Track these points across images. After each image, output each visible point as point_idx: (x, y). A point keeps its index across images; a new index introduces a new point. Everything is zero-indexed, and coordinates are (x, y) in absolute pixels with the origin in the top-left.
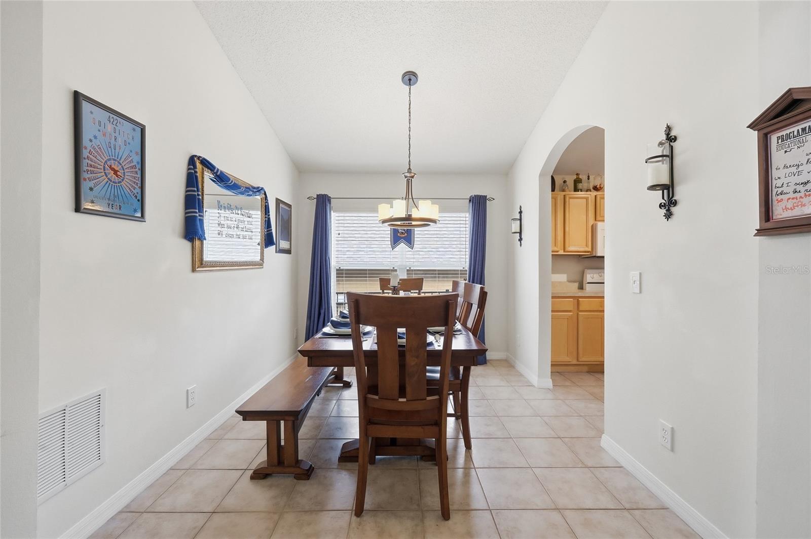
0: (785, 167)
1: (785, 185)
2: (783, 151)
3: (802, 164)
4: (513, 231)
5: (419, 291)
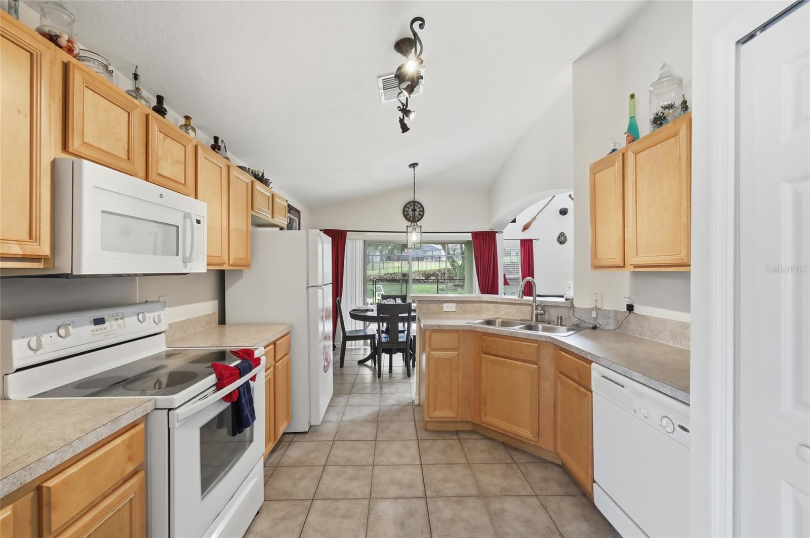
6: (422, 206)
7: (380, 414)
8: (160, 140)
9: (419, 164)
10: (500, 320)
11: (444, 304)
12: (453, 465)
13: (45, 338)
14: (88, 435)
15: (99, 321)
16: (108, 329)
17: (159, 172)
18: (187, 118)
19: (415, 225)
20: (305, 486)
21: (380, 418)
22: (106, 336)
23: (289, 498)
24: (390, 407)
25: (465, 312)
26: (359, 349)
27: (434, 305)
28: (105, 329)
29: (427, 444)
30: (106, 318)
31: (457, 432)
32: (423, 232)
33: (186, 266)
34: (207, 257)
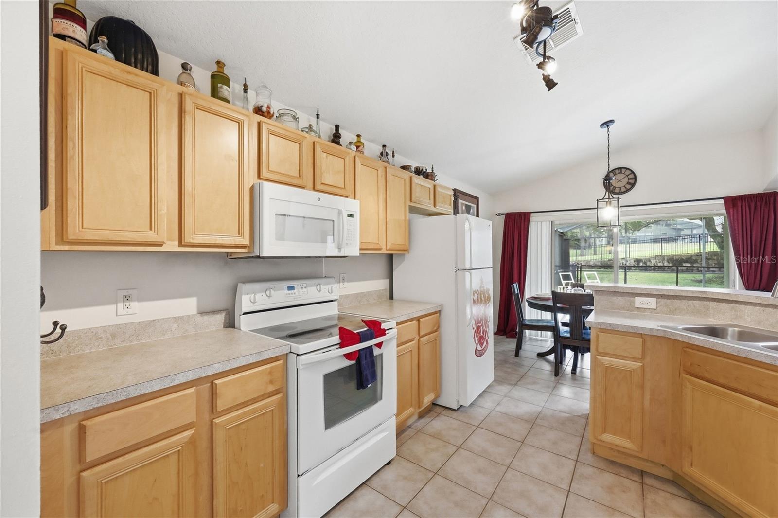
6: (633, 172)
7: (541, 416)
8: (324, 158)
9: (615, 121)
10: (736, 329)
11: (636, 298)
12: (616, 512)
13: (258, 296)
14: (240, 359)
15: (291, 288)
16: (297, 294)
17: (323, 182)
18: (358, 136)
19: (611, 197)
20: (434, 459)
21: (538, 420)
22: (294, 298)
23: (416, 462)
24: (556, 412)
25: (672, 312)
26: (546, 341)
27: (619, 298)
28: (295, 293)
29: (589, 471)
30: (295, 286)
31: (642, 473)
32: (621, 207)
33: (340, 250)
34: (361, 243)
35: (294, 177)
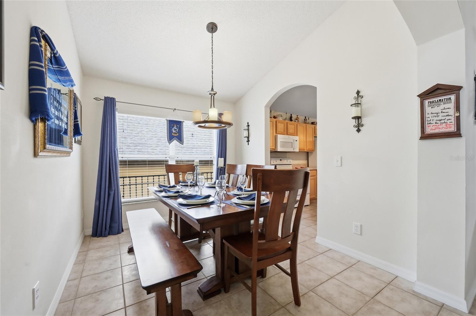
0: (432, 113)
1: (432, 120)
2: (431, 107)
3: (439, 113)
4: (245, 136)
5: (193, 172)
8: (289, 126)
13: (274, 161)
15: (281, 160)
17: (289, 132)
18: (297, 115)
33: (294, 150)
34: (299, 148)
35: (282, 132)
